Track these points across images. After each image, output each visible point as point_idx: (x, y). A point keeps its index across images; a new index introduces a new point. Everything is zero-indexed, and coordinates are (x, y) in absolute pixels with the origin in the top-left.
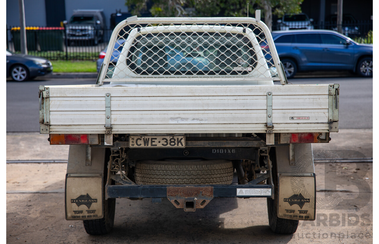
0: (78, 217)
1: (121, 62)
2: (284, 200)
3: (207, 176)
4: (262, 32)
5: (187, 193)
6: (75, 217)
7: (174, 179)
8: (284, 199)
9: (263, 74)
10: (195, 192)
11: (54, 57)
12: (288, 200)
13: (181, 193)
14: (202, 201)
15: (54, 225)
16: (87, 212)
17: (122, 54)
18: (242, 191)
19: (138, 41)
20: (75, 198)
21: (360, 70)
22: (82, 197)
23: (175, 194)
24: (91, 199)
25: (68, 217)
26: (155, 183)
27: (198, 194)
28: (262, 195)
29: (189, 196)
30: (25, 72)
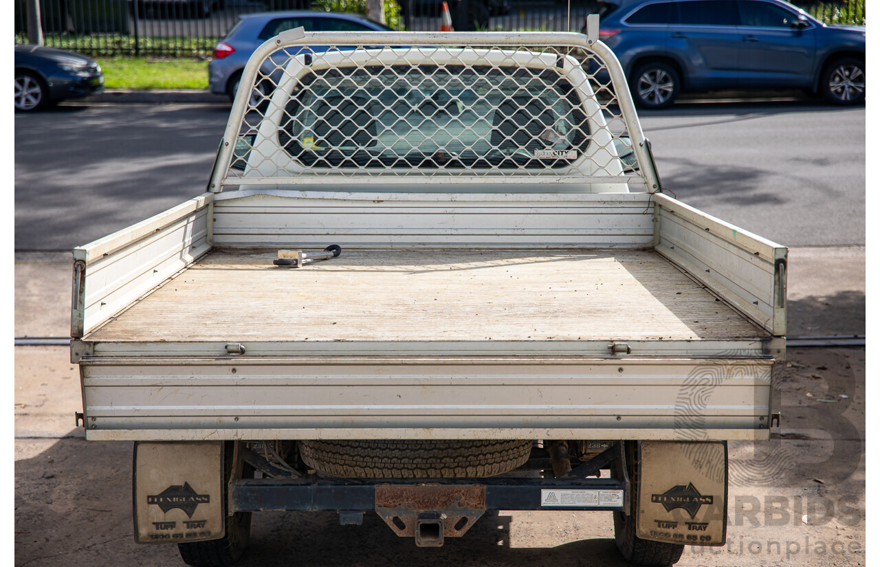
0: (163, 536)
1: (265, 139)
2: (652, 499)
3: (470, 450)
4: (603, 67)
5: (424, 500)
6: (157, 536)
7: (393, 457)
8: (653, 495)
9: (603, 168)
10: (443, 499)
11: (106, 48)
12: (662, 499)
13: (410, 499)
14: (459, 518)
15: (108, 538)
16: (185, 524)
17: (269, 118)
18: (554, 496)
19: (307, 87)
20: (157, 493)
21: (829, 88)
22: (172, 490)
23: (394, 502)
24: (195, 495)
25: (140, 537)
26: (348, 465)
27: (448, 504)
28: (602, 504)
29: (427, 507)
30: (37, 89)
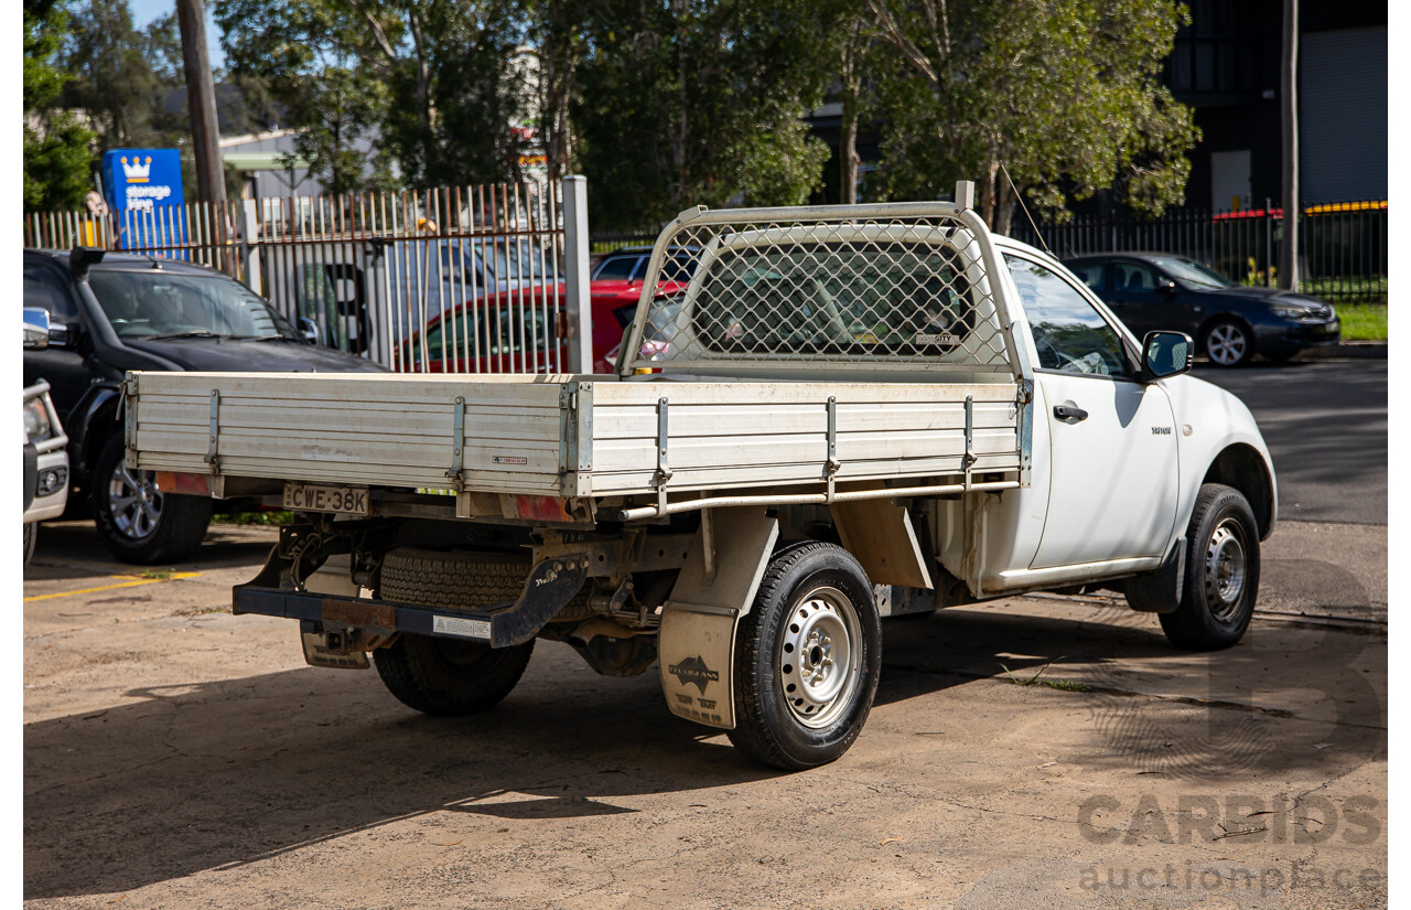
0: (323, 660)
2: (669, 670)
5: (353, 616)
6: (319, 659)
8: (670, 666)
10: (365, 616)
14: (374, 635)
18: (443, 623)
23: (334, 615)
27: (369, 621)
30: (1241, 340)
